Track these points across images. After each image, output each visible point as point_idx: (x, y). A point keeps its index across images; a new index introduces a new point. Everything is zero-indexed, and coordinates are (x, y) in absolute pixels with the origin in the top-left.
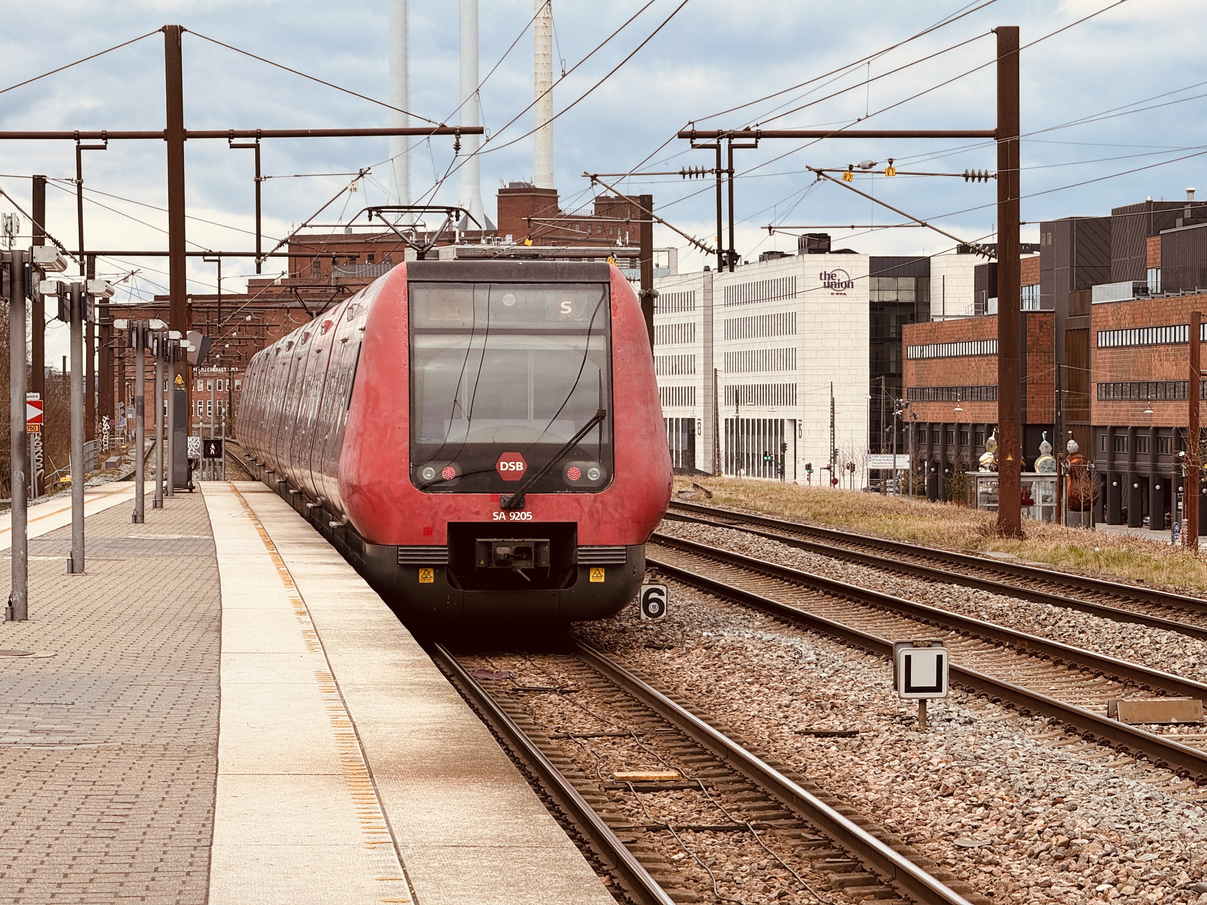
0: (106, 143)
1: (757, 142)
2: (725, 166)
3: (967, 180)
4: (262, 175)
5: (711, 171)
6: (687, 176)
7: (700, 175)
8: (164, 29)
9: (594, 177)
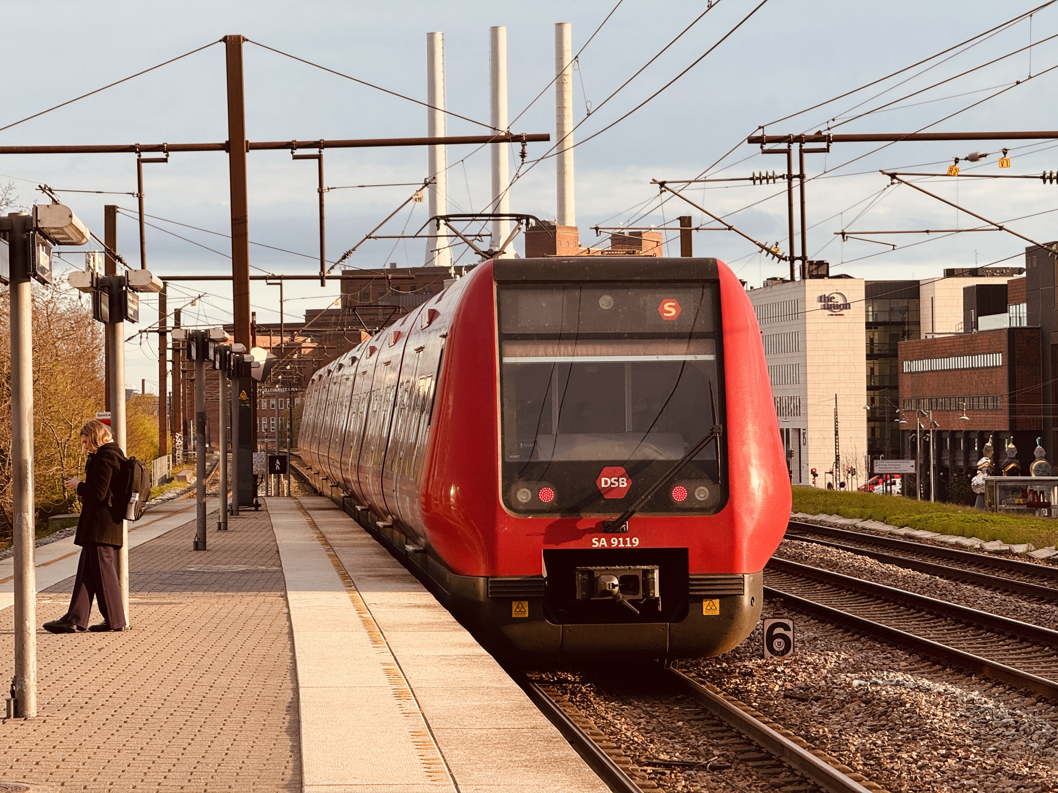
0: (167, 156)
1: (828, 146)
2: (796, 171)
3: (1045, 182)
4: (325, 187)
5: (782, 177)
6: (758, 182)
7: (771, 181)
8: (225, 39)
9: (662, 184)
